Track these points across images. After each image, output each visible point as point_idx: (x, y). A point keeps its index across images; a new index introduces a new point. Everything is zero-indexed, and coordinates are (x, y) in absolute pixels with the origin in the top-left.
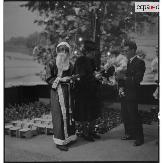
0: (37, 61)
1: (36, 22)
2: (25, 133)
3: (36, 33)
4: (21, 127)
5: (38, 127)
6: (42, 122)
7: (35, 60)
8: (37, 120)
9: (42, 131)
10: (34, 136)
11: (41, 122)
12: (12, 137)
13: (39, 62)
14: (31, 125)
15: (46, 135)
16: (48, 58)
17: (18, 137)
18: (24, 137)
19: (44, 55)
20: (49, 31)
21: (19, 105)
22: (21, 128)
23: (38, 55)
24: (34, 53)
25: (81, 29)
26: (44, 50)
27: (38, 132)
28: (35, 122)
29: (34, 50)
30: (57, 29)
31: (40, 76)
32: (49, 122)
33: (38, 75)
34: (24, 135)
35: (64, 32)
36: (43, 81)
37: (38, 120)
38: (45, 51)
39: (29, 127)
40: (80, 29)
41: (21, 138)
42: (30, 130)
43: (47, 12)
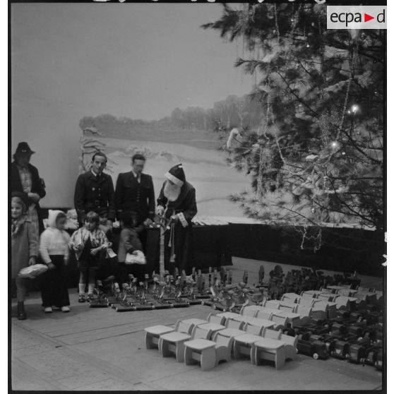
0: (234, 164)
1: (240, 63)
2: (199, 352)
3: (231, 99)
4: (190, 333)
5: (232, 341)
6: (242, 327)
7: (229, 161)
8: (229, 319)
9: (244, 351)
10: (222, 362)
11: (240, 324)
12: (166, 359)
13: (240, 168)
14: (214, 332)
15: (254, 364)
16: (264, 158)
17: (181, 361)
18: (196, 363)
19: (254, 150)
20: (272, 87)
21: (184, 272)
22: (189, 337)
23: (238, 150)
24: (228, 145)
25: (359, 82)
26: (254, 138)
27: (232, 352)
28: (224, 322)
29: (230, 137)
30: (294, 83)
31: (239, 203)
32: (263, 327)
33: (235, 199)
34: (196, 356)
35: (311, 90)
36: (248, 216)
37: (232, 319)
38: (256, 141)
39: (211, 336)
40: (356, 81)
41: (188, 364)
42: (213, 347)
43: (265, 41)
